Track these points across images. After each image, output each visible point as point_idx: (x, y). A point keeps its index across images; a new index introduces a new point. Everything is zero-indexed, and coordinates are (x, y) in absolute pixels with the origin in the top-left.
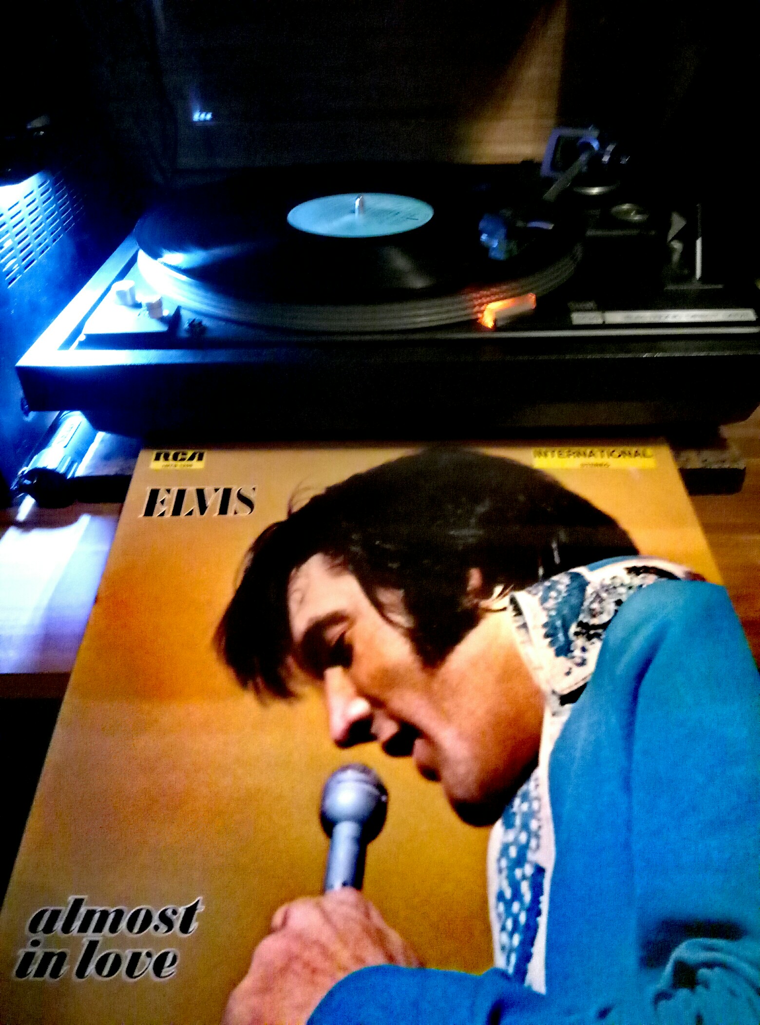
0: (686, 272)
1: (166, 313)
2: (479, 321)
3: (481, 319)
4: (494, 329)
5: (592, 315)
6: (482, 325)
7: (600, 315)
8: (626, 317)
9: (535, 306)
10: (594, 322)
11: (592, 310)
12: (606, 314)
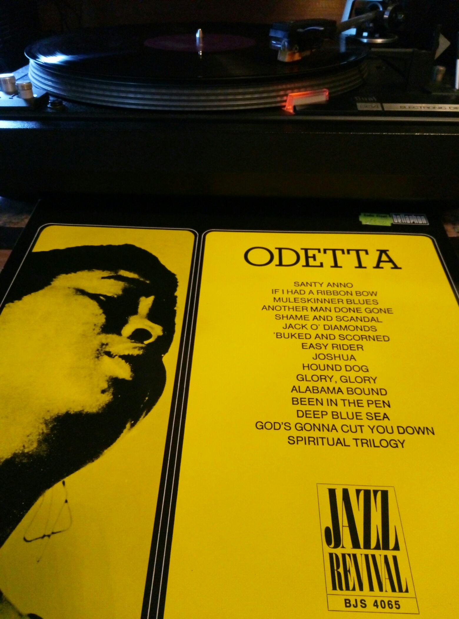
0: (448, 86)
1: (35, 96)
2: (283, 109)
3: (284, 106)
4: (294, 113)
5: (374, 105)
6: (284, 111)
7: (379, 105)
8: (401, 107)
9: (328, 99)
10: (375, 109)
11: (374, 102)
12: (384, 105)
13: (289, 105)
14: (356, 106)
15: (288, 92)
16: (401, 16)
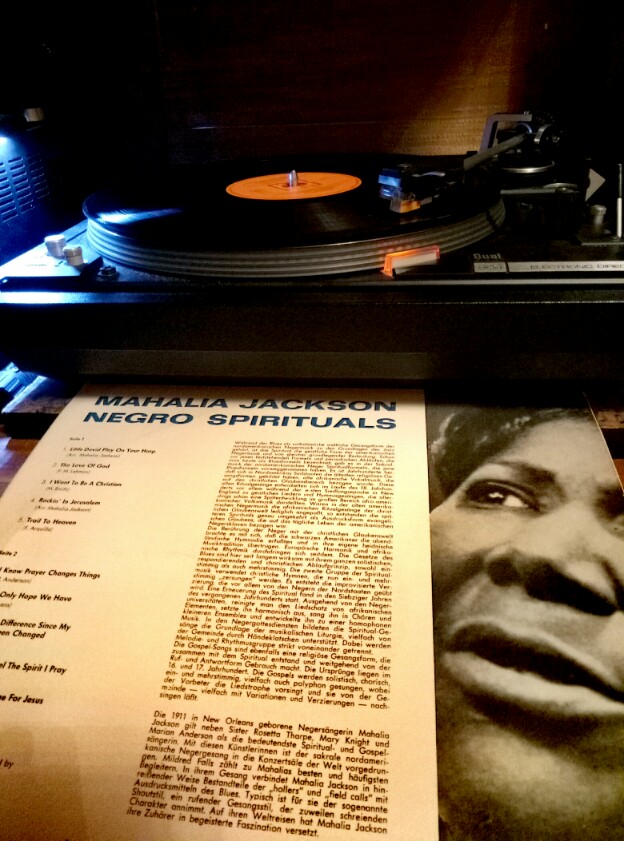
1: (86, 261)
2: (382, 271)
3: (382, 268)
4: (393, 278)
5: (496, 264)
6: (382, 275)
8: (531, 267)
9: (439, 258)
10: (498, 270)
12: (510, 264)
13: (388, 268)
14: (473, 267)
16: (556, 139)
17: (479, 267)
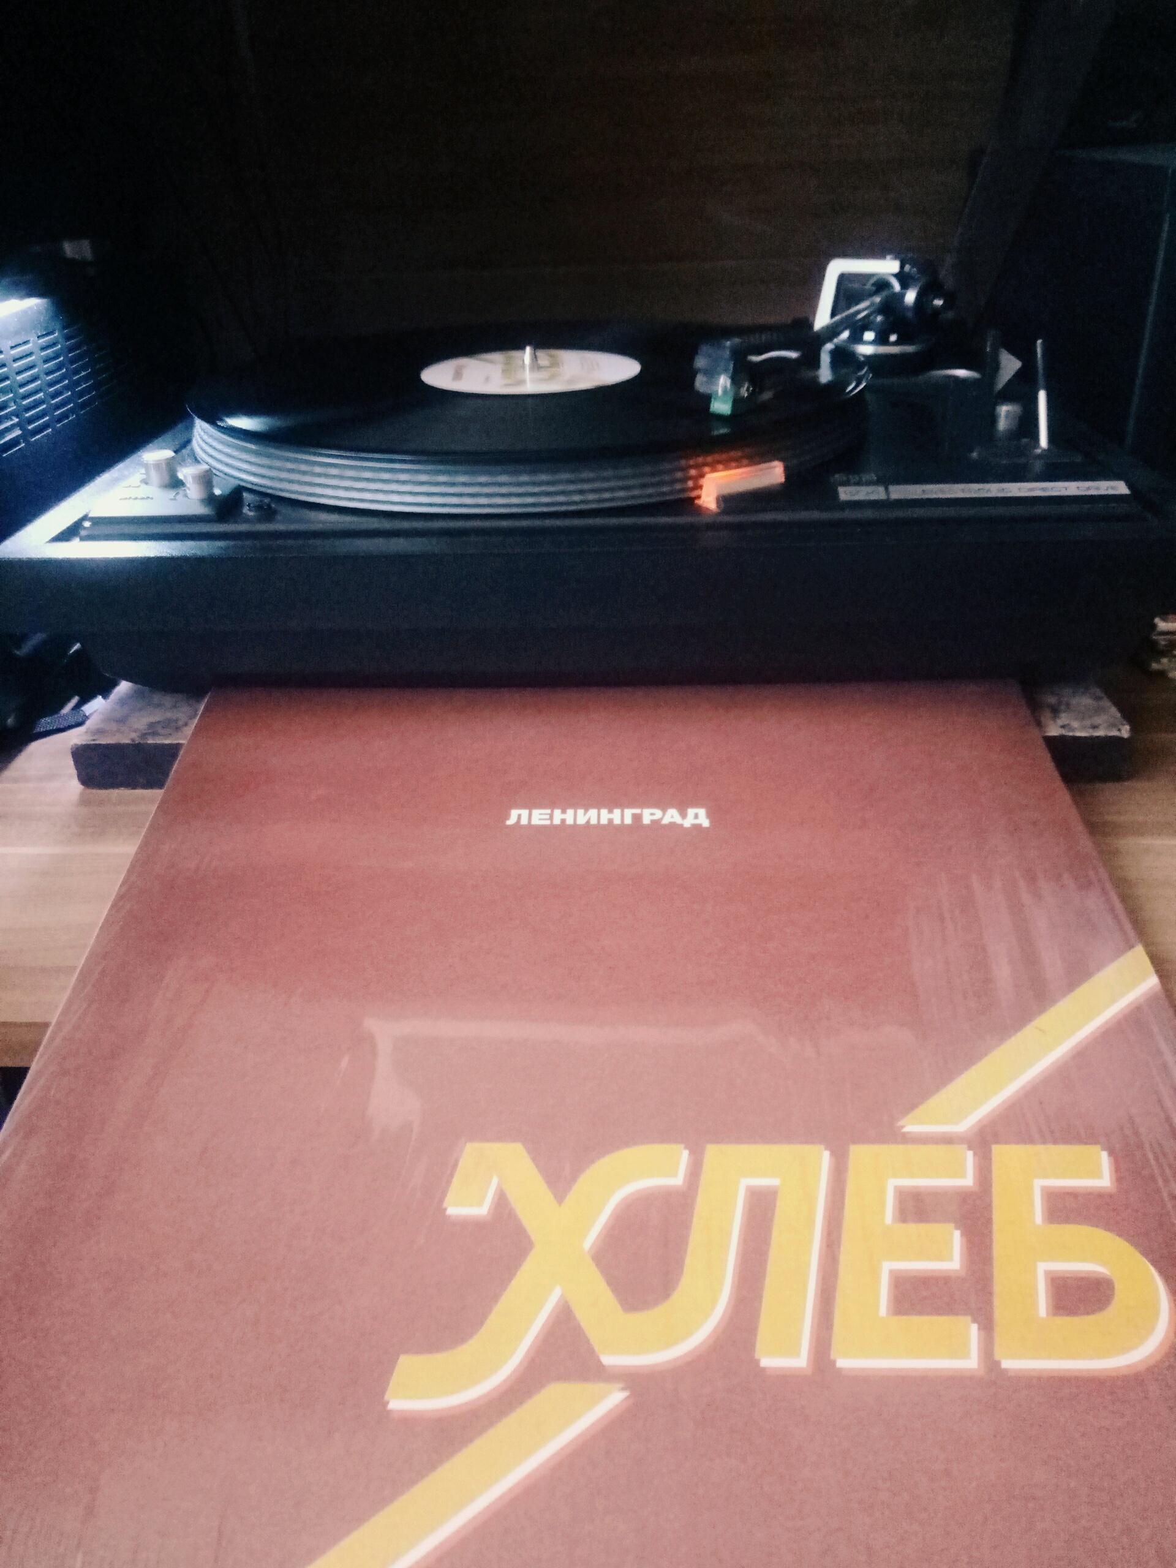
1: (217, 492)
2: (697, 501)
3: (699, 497)
4: (719, 511)
5: (870, 489)
6: (700, 507)
7: (881, 489)
8: (924, 491)
9: (783, 480)
10: (873, 497)
11: (869, 483)
12: (892, 488)
13: (708, 495)
14: (836, 494)
15: (707, 469)
16: (938, 302)
17: (845, 494)
